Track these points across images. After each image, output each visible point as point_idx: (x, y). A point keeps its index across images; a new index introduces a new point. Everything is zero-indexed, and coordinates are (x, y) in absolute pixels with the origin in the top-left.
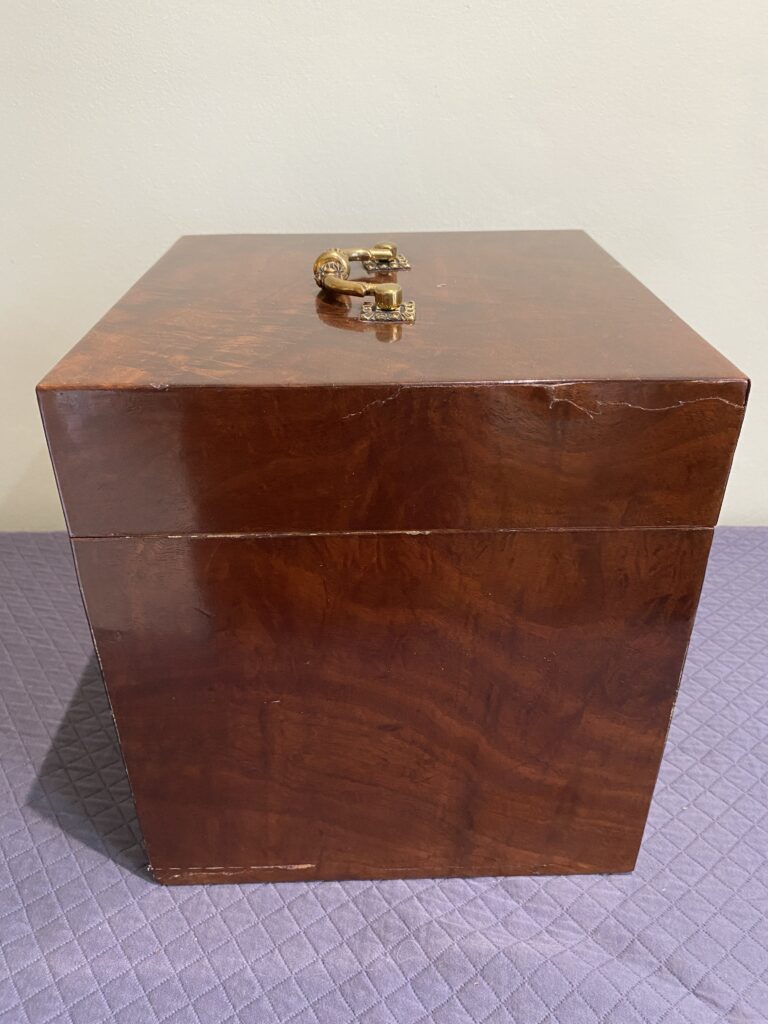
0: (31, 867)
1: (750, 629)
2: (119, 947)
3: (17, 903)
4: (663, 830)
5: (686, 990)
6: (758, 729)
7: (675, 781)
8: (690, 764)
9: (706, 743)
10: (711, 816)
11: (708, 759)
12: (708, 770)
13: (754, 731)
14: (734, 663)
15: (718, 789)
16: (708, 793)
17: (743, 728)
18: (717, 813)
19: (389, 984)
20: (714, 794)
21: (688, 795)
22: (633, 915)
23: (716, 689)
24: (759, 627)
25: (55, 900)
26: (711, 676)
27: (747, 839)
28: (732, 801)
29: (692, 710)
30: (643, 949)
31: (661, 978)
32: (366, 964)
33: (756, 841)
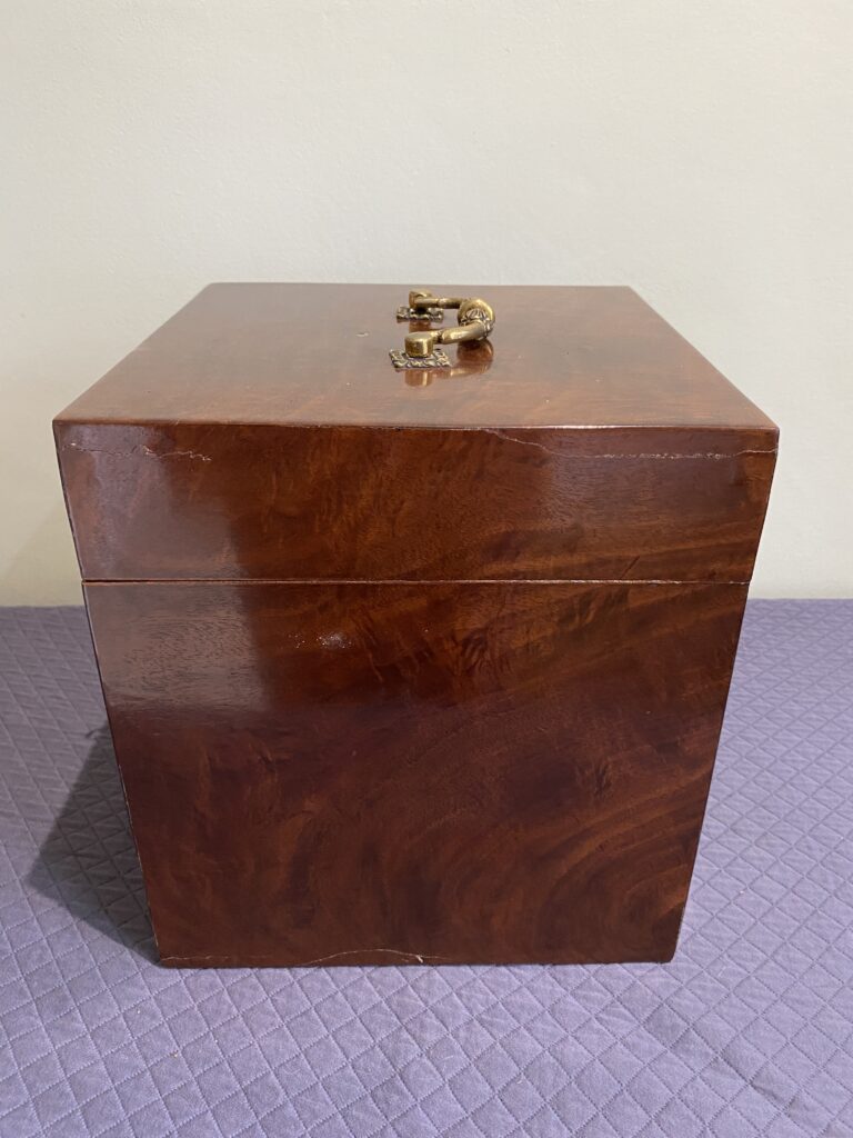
0: (41, 958)
1: (809, 706)
2: (134, 1045)
3: (25, 997)
4: (720, 915)
5: (742, 1082)
6: (817, 810)
7: (729, 864)
8: (743, 847)
9: (760, 824)
10: (770, 901)
11: (764, 841)
12: (763, 853)
13: (813, 812)
14: (791, 741)
15: (775, 872)
16: (765, 877)
17: (800, 810)
18: (775, 898)
19: (425, 1086)
20: (771, 878)
21: (744, 879)
22: (688, 1003)
23: (772, 769)
24: (818, 704)
25: (68, 993)
26: (766, 755)
27: (809, 924)
28: (790, 885)
29: (745, 790)
30: (699, 1039)
31: (716, 1069)
32: (400, 1066)
33: (818, 926)
